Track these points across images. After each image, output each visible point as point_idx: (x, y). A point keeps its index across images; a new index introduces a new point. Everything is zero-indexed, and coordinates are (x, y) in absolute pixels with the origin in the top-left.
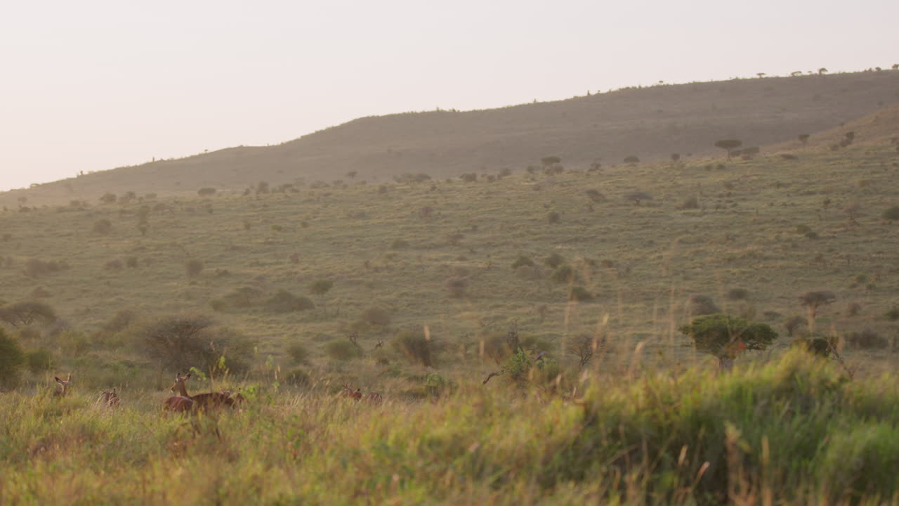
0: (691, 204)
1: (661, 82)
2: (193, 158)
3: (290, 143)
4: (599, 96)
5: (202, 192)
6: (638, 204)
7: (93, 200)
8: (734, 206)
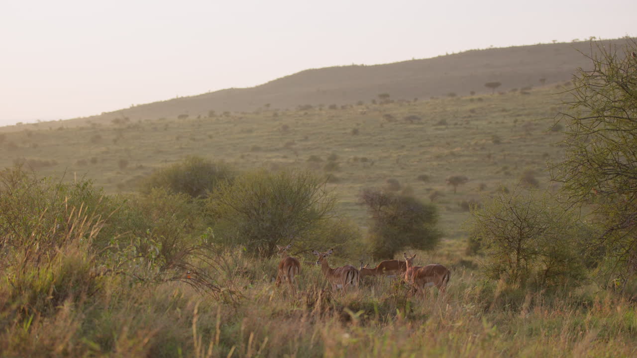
0: (442, 123)
1: (492, 46)
2: (202, 95)
3: (261, 86)
4: (454, 55)
5: (181, 117)
6: (412, 123)
7: (134, 120)
8: (467, 124)
